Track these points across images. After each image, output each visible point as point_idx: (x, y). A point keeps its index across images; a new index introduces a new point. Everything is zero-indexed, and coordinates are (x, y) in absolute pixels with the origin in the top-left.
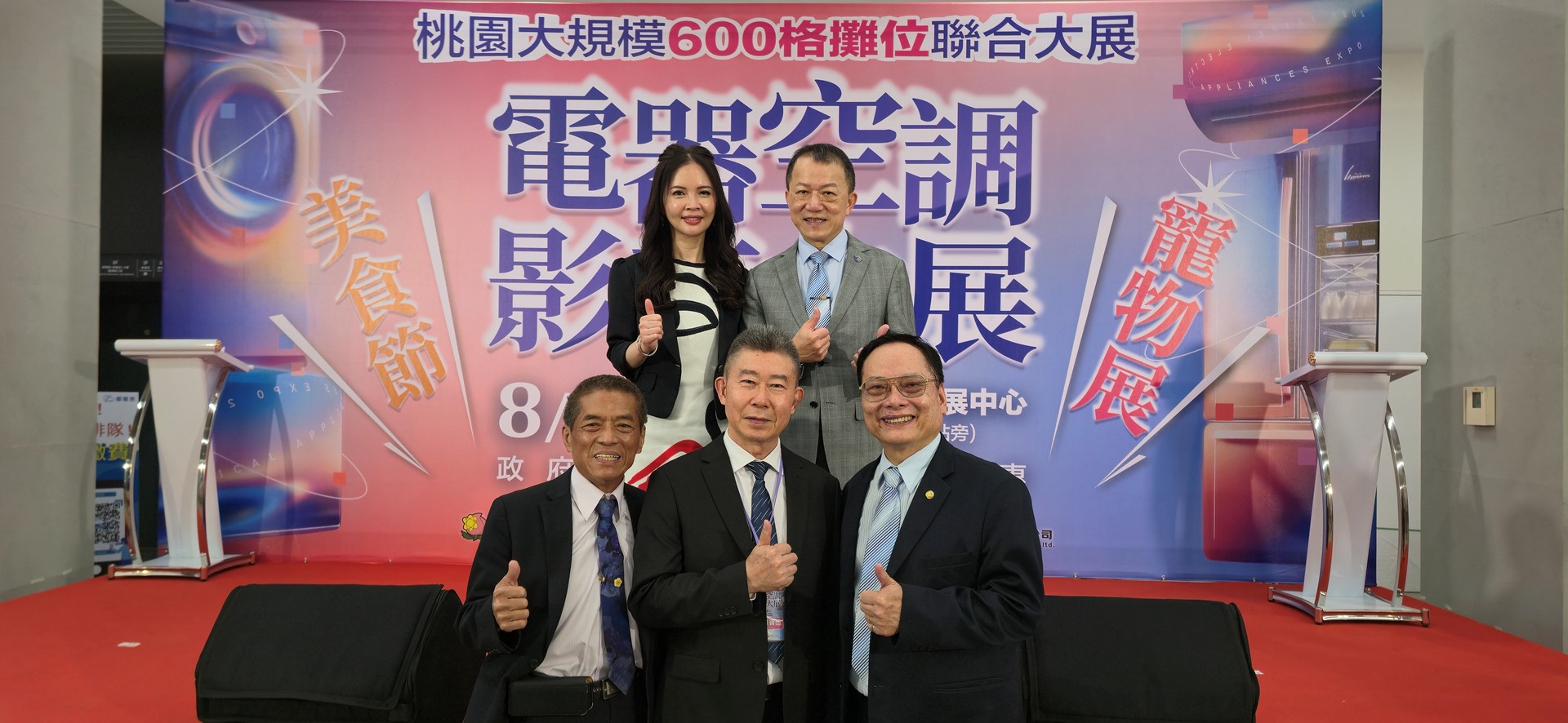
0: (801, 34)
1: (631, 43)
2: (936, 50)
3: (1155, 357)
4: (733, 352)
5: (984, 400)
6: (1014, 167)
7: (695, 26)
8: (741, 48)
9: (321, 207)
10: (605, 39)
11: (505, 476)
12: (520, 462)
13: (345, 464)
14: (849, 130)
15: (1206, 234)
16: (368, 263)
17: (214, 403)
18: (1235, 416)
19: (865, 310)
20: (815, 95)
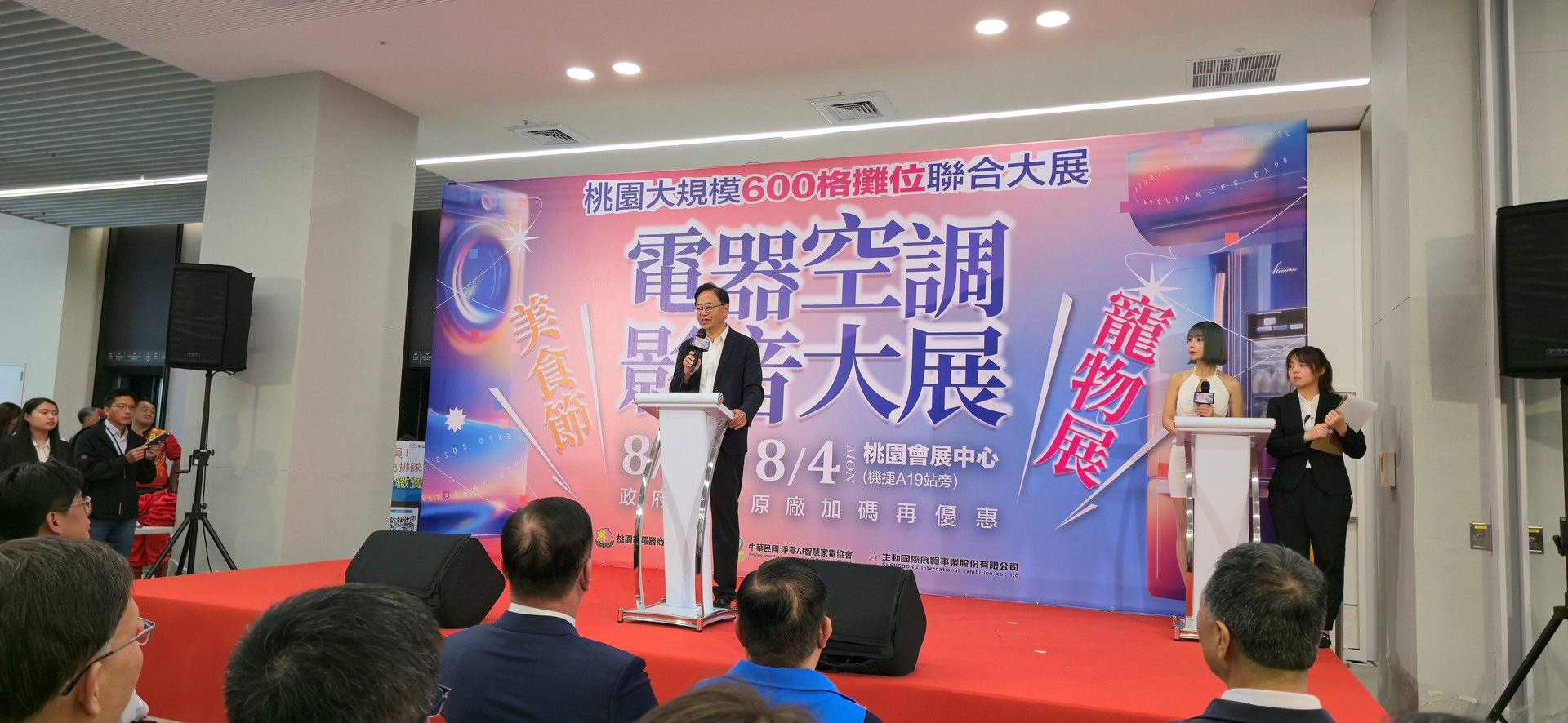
0: (833, 180)
1: (718, 195)
2: (931, 185)
3: (1105, 424)
5: (964, 455)
6: (990, 272)
7: (760, 180)
8: (791, 193)
9: (524, 314)
10: (701, 193)
11: (625, 502)
12: (635, 492)
13: (528, 490)
14: (866, 250)
15: (1148, 321)
16: (548, 352)
20: (841, 224)
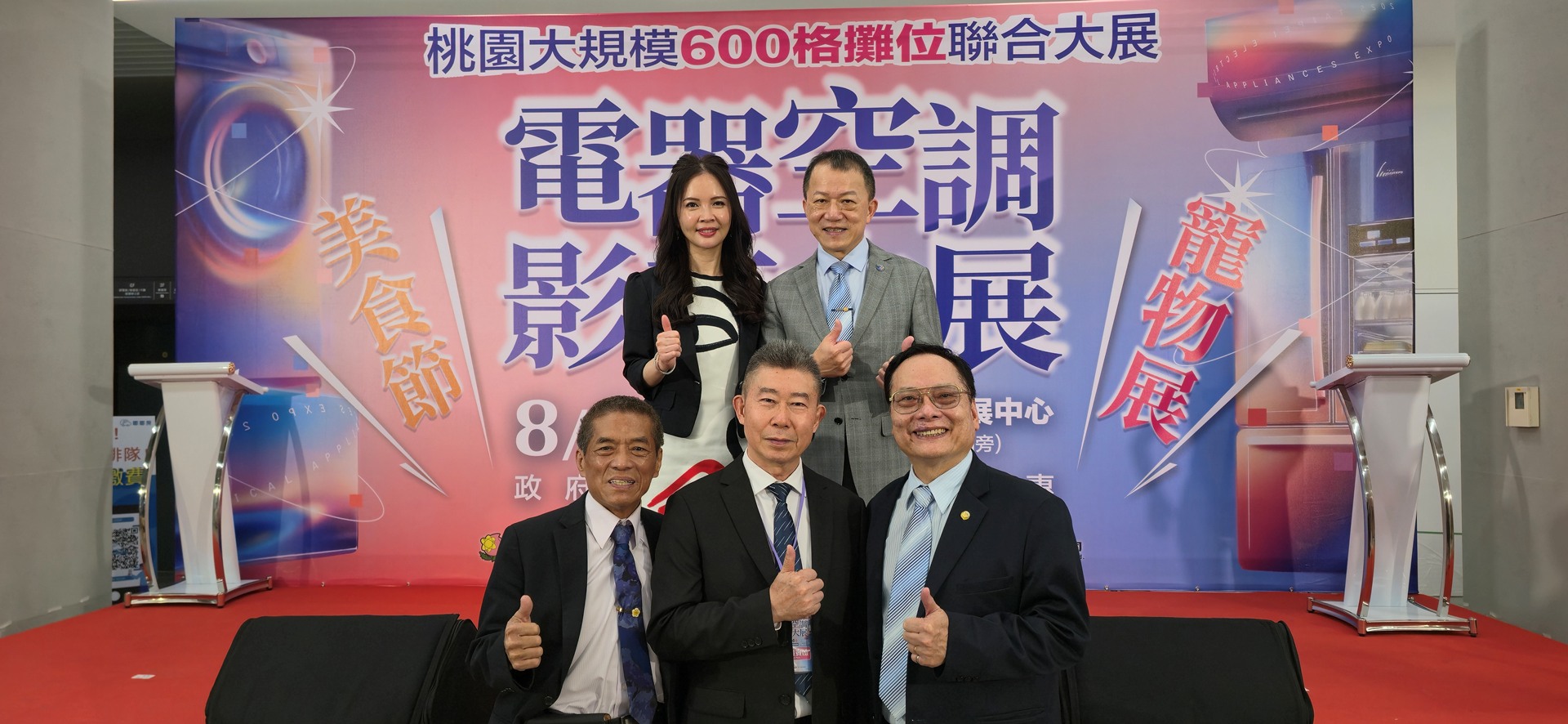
0: (816, 40)
1: (643, 54)
2: (953, 53)
3: (1184, 363)
4: (751, 369)
5: (1009, 409)
6: (1036, 171)
7: (707, 35)
8: (754, 56)
9: (333, 225)
10: (617, 50)
11: (523, 495)
12: (538, 481)
13: (361, 485)
14: (866, 136)
15: (1235, 235)
16: (381, 281)
17: (228, 426)
18: (1268, 421)
19: (889, 321)
20: (831, 102)
